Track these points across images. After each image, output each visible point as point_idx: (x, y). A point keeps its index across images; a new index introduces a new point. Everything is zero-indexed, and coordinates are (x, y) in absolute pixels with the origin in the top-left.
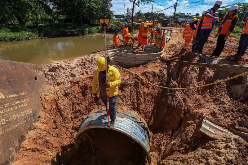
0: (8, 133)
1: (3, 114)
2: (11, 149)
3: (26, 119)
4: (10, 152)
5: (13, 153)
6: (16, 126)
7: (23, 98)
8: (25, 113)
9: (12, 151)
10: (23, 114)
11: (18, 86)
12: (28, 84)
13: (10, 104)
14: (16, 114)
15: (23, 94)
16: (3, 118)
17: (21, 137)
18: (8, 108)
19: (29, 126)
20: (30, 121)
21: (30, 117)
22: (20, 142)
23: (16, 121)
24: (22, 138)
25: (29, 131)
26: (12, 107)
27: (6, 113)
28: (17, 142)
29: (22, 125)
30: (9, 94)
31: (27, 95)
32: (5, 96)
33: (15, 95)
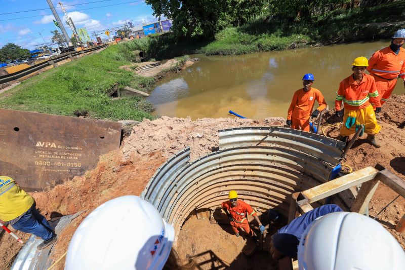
0: (49, 172)
1: (50, 159)
2: (47, 183)
3: (70, 170)
4: (46, 185)
5: (48, 187)
6: (58, 171)
7: (75, 151)
8: (71, 165)
9: (47, 185)
10: (69, 165)
11: (73, 140)
12: (87, 141)
13: (59, 153)
14: (61, 162)
15: (77, 148)
16: (49, 161)
17: (59, 180)
18: (56, 155)
19: (71, 176)
20: (75, 172)
21: (76, 170)
22: (57, 183)
23: (59, 167)
24: (60, 182)
25: (69, 180)
26: (60, 156)
27: (53, 158)
28: (54, 182)
29: (64, 173)
30: (61, 145)
31: (80, 150)
32: (57, 146)
33: (67, 148)
